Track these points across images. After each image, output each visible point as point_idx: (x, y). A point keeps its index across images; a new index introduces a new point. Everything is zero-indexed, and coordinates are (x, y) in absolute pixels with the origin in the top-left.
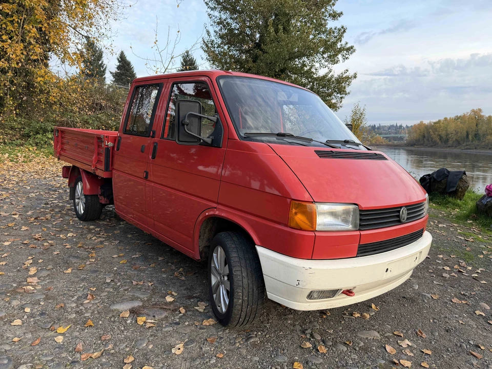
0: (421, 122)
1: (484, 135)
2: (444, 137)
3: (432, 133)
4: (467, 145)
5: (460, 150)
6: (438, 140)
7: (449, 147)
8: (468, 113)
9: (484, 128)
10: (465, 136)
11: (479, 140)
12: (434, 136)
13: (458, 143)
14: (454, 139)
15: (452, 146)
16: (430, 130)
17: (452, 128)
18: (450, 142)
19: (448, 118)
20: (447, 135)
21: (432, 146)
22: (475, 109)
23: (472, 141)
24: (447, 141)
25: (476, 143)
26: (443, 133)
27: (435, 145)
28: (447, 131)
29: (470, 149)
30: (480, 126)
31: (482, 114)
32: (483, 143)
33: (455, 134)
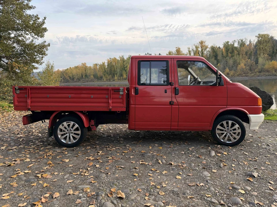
0: (58, 70)
1: (89, 76)
2: (72, 77)
3: (65, 75)
4: (83, 81)
5: (80, 83)
6: (69, 79)
7: (75, 82)
8: (80, 65)
9: (89, 72)
10: (81, 76)
11: (88, 78)
12: (66, 77)
13: (79, 80)
14: (77, 78)
15: (76, 82)
16: (64, 74)
17: (74, 72)
18: (75, 80)
19: (72, 67)
20: (73, 76)
21: (66, 82)
22: (83, 63)
23: (85, 79)
24: (73, 79)
25: (87, 79)
26: (71, 75)
27: (68, 82)
28: (72, 74)
29: (85, 82)
30: (86, 71)
31: (87, 65)
32: (90, 79)
33: (77, 76)
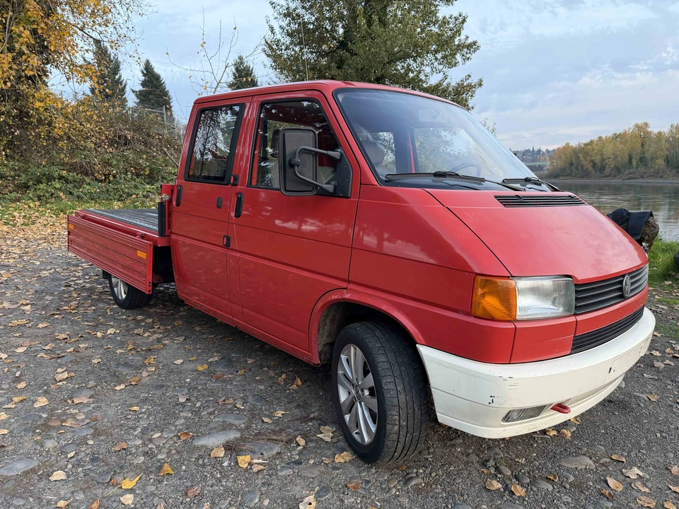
0: (567, 144)
1: (652, 159)
2: (599, 164)
3: (582, 158)
4: (630, 173)
5: (620, 180)
6: (591, 168)
7: (606, 177)
8: (630, 129)
9: (652, 149)
10: (627, 161)
11: (646, 165)
12: (584, 162)
13: (618, 171)
14: (612, 166)
15: (610, 176)
16: (580, 155)
17: (608, 151)
18: (607, 171)
19: (604, 137)
20: (603, 160)
21: (582, 177)
22: (640, 123)
23: (637, 168)
24: (603, 168)
25: (642, 169)
26: (597, 159)
27: (586, 175)
28: (602, 154)
29: (634, 178)
30: (646, 147)
31: (649, 130)
32: (652, 170)
33: (614, 159)
